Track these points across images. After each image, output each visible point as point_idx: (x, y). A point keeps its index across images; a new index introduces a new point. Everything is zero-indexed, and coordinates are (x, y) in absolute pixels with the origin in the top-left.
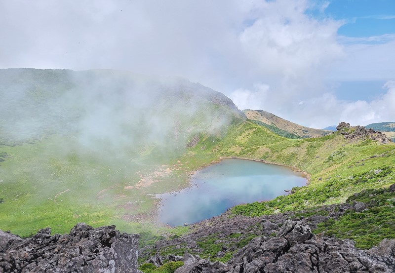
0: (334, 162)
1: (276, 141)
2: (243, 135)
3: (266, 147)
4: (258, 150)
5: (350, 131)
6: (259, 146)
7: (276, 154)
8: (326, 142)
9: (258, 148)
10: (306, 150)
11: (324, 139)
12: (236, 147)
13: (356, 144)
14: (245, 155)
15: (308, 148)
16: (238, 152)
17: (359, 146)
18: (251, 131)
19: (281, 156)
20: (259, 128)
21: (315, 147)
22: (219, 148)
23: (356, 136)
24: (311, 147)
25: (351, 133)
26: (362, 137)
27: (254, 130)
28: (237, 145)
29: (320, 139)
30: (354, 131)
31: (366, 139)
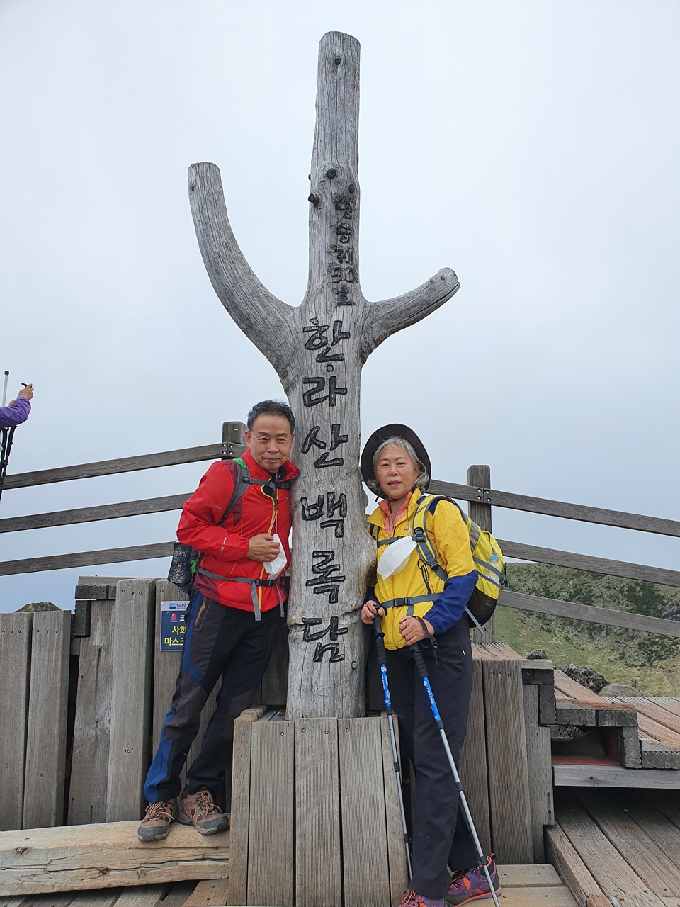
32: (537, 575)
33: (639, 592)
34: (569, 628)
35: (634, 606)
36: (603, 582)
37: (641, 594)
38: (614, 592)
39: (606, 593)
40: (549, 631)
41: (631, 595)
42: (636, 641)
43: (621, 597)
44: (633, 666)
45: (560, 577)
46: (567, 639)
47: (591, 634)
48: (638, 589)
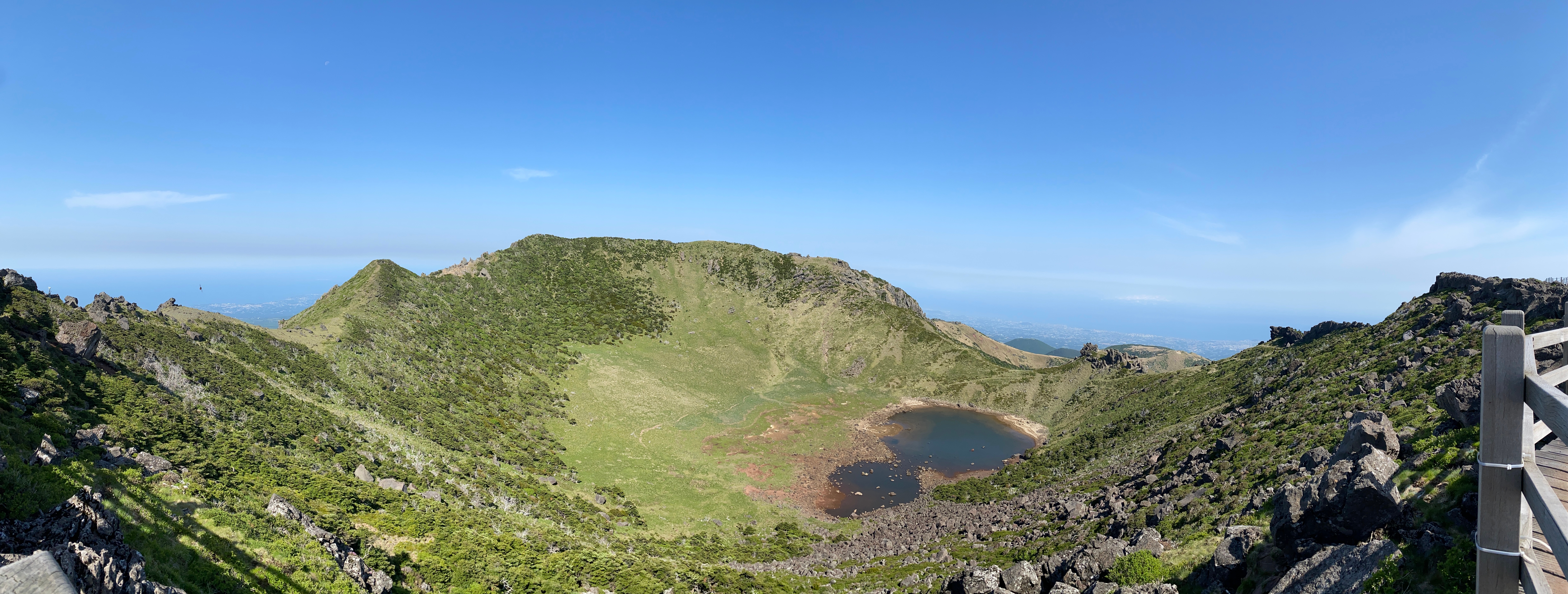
1: (994, 373)
2: (939, 362)
3: (978, 383)
4: (965, 388)
6: (966, 381)
7: (992, 395)
8: (1065, 373)
9: (965, 384)
10: (1039, 387)
11: (1064, 369)
14: (944, 394)
15: (1041, 384)
16: (931, 388)
18: (952, 356)
19: (1001, 398)
20: (966, 352)
21: (1052, 382)
22: (899, 380)
23: (1108, 364)
24: (1047, 381)
25: (1100, 359)
27: (957, 354)
28: (929, 378)
31: (1121, 368)
32: (720, 249)
33: (782, 262)
34: (736, 283)
35: (777, 270)
36: (761, 254)
37: (782, 263)
38: (767, 261)
39: (762, 261)
40: (723, 285)
41: (776, 264)
42: (776, 291)
43: (770, 264)
44: (772, 307)
45: (735, 251)
46: (734, 290)
47: (749, 287)
48: (781, 259)
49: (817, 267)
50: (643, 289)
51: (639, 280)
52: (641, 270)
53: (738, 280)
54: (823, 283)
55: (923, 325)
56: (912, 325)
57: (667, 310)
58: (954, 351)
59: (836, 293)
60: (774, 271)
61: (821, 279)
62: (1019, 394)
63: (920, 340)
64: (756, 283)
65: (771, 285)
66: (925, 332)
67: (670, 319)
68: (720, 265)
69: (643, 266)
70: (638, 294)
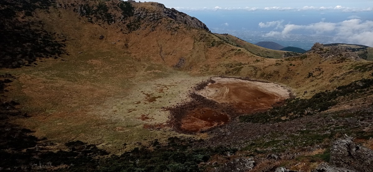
0: (314, 78)
1: (258, 61)
2: (226, 56)
3: (249, 66)
4: (243, 69)
5: (325, 51)
6: (242, 66)
7: (259, 72)
8: (304, 60)
9: (242, 67)
10: (286, 68)
11: (301, 58)
12: (222, 67)
13: (332, 62)
14: (231, 73)
15: (287, 66)
16: (224, 71)
17: (335, 63)
18: (232, 53)
19: (265, 74)
20: (240, 50)
21: (294, 65)
22: (206, 68)
23: (331, 55)
24: (291, 65)
25: (325, 52)
26: (337, 56)
27: (235, 51)
28: (221, 65)
29: (298, 58)
30: (328, 50)
31: (341, 58)
49: (146, 8)
50: (38, 28)
51: (33, 23)
52: (32, 16)
53: (100, 18)
54: (152, 18)
55: (213, 37)
56: (207, 38)
57: (59, 41)
58: (233, 50)
59: (161, 22)
60: (122, 12)
61: (150, 15)
62: (275, 72)
63: (213, 46)
64: (112, 20)
65: (122, 20)
66: (214, 41)
67: (63, 46)
68: (86, 10)
69: (33, 13)
70: (35, 32)
